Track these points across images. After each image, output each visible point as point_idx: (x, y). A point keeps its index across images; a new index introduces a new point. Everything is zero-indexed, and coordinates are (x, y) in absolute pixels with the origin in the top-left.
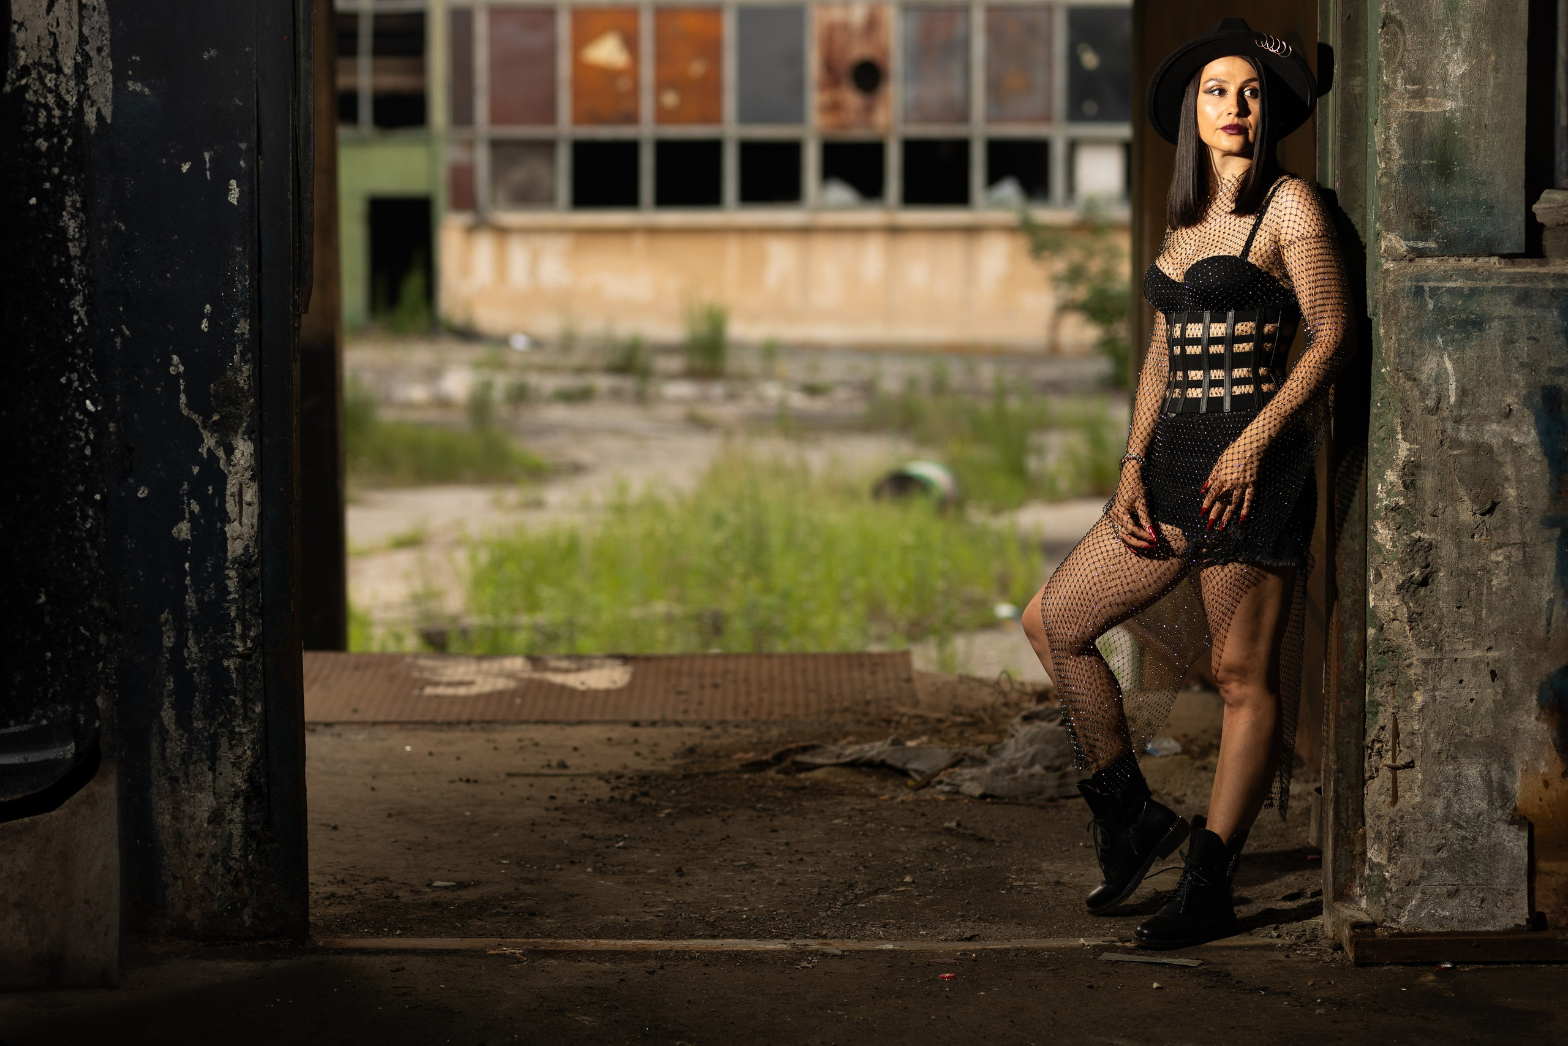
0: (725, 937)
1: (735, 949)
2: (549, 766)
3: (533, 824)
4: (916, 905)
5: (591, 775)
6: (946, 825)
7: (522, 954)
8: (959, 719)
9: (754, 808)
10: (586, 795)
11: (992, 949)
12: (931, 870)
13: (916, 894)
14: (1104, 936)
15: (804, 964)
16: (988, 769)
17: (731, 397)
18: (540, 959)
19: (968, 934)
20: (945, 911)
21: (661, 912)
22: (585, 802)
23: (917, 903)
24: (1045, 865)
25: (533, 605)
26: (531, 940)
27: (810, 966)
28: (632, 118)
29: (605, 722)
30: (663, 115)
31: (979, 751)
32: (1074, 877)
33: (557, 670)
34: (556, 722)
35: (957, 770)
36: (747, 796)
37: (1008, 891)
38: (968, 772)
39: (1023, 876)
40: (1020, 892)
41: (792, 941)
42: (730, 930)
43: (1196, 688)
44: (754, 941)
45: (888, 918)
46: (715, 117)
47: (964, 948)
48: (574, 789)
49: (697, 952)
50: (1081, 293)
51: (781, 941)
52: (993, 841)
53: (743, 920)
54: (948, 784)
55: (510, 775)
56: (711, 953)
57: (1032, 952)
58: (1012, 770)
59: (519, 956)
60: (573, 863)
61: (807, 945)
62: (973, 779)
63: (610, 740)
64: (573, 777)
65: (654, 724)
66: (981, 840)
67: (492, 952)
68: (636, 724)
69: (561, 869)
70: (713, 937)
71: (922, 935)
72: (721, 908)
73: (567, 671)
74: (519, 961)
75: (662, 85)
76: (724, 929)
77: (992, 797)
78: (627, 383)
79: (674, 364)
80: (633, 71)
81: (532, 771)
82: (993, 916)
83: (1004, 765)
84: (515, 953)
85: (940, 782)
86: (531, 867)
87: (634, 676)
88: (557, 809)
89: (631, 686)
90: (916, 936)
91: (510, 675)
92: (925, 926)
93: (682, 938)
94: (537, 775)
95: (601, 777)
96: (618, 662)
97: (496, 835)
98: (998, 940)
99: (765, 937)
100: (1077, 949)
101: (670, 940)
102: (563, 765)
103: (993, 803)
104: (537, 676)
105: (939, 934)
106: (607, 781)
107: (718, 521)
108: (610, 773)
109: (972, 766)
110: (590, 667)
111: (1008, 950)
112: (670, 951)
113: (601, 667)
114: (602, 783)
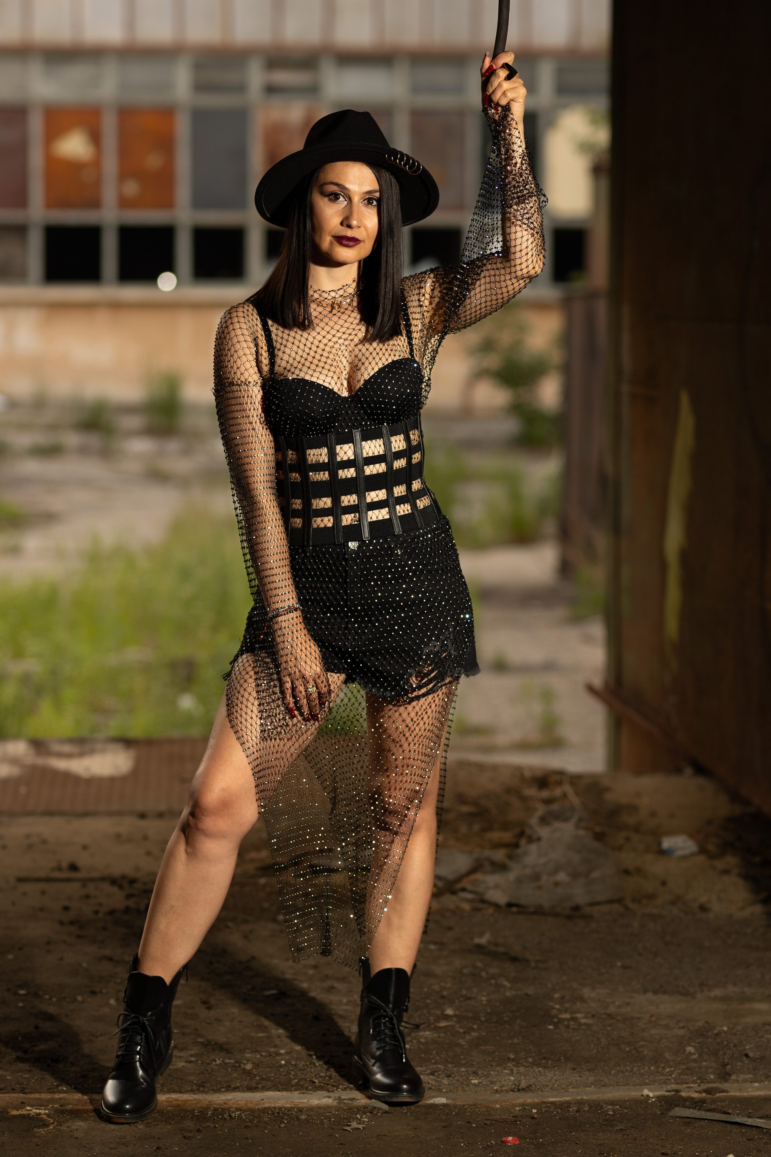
0: (265, 1089)
1: (277, 1105)
2: (60, 869)
3: (49, 943)
4: (462, 1046)
5: (103, 879)
6: (477, 941)
7: (48, 1115)
8: (465, 809)
9: (275, 920)
10: (100, 905)
11: (552, 1103)
12: (469, 998)
13: (462, 1031)
14: (665, 1083)
15: (354, 1125)
16: (512, 876)
17: (187, 452)
18: (67, 1121)
19: (523, 1084)
20: (494, 1052)
21: (191, 1056)
22: (101, 915)
23: (461, 1042)
24: (586, 992)
25: (18, 654)
26: (57, 1096)
27: (361, 1127)
28: (95, 204)
29: (110, 814)
30: (124, 203)
31: (499, 855)
32: (620, 1007)
33: (61, 755)
34: (62, 814)
35: (479, 876)
36: (266, 905)
37: (556, 1025)
38: (492, 879)
39: (567, 1005)
40: (568, 1027)
41: (336, 1094)
42: (268, 1079)
43: (688, 771)
44: (296, 1094)
45: (436, 1063)
46: (168, 202)
47: (521, 1101)
48: (87, 897)
49: (237, 1110)
50: (493, 361)
51: (325, 1093)
52: (527, 961)
53: (281, 1066)
54: (471, 892)
55: (21, 880)
56: (252, 1111)
57: (596, 1106)
58: (536, 877)
59: (45, 1117)
60: (93, 993)
61: (354, 1099)
62: (497, 886)
63: (118, 836)
64: (84, 882)
65: (160, 815)
66: (514, 959)
67: (15, 1112)
68: (142, 816)
69: (83, 1002)
70: (250, 1089)
71: (474, 1084)
72: (257, 1051)
73: (69, 756)
74: (45, 1125)
75: (124, 175)
76: (262, 1079)
77: (517, 905)
78: (94, 440)
79: (134, 422)
80: (97, 163)
81: (42, 874)
82: (545, 1058)
83: (528, 871)
84: (40, 1114)
85: (464, 890)
86: (50, 999)
87: (138, 761)
88: (72, 923)
89: (134, 774)
90: (468, 1085)
91: (14, 761)
92: (475, 1073)
93: (218, 1091)
94: (48, 880)
95: (113, 881)
96: (119, 747)
97: (11, 957)
98: (556, 1089)
99: (307, 1089)
100: (641, 1102)
101: (206, 1093)
102: (73, 867)
103: (519, 913)
104: (41, 761)
105: (492, 1083)
106: (121, 887)
107: (185, 574)
108: (123, 877)
109: (493, 872)
110: (92, 752)
111: (568, 1104)
112: (208, 1108)
113: (103, 751)
114: (115, 889)
